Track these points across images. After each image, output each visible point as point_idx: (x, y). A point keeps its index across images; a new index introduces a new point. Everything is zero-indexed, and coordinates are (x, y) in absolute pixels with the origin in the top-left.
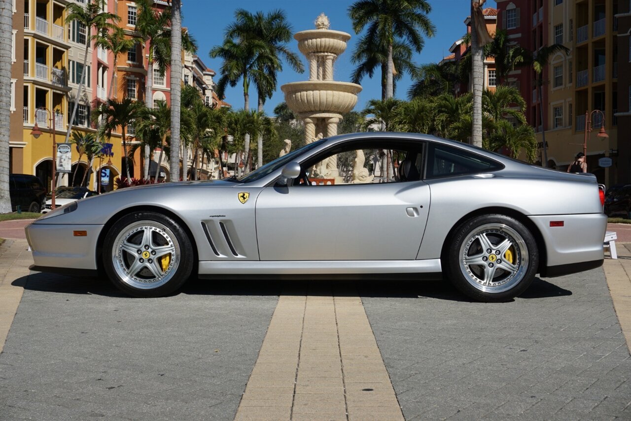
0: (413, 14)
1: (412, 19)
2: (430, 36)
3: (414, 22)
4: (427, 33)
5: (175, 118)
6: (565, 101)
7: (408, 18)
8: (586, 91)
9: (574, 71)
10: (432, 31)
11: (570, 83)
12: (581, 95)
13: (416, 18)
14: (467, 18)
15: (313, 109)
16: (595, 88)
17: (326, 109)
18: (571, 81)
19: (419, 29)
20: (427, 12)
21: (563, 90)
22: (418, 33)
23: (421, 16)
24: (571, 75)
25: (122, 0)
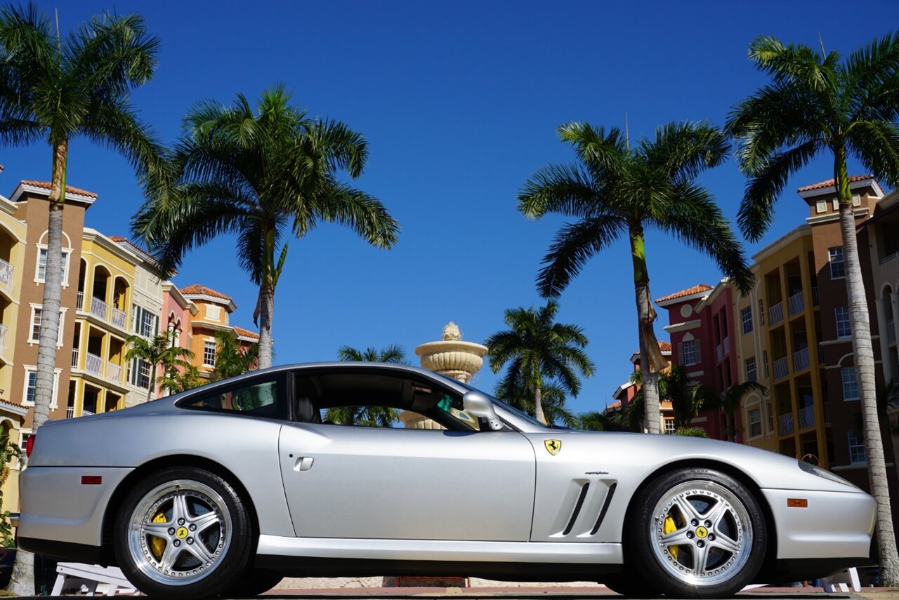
7: (559, 353)
25: (198, 334)
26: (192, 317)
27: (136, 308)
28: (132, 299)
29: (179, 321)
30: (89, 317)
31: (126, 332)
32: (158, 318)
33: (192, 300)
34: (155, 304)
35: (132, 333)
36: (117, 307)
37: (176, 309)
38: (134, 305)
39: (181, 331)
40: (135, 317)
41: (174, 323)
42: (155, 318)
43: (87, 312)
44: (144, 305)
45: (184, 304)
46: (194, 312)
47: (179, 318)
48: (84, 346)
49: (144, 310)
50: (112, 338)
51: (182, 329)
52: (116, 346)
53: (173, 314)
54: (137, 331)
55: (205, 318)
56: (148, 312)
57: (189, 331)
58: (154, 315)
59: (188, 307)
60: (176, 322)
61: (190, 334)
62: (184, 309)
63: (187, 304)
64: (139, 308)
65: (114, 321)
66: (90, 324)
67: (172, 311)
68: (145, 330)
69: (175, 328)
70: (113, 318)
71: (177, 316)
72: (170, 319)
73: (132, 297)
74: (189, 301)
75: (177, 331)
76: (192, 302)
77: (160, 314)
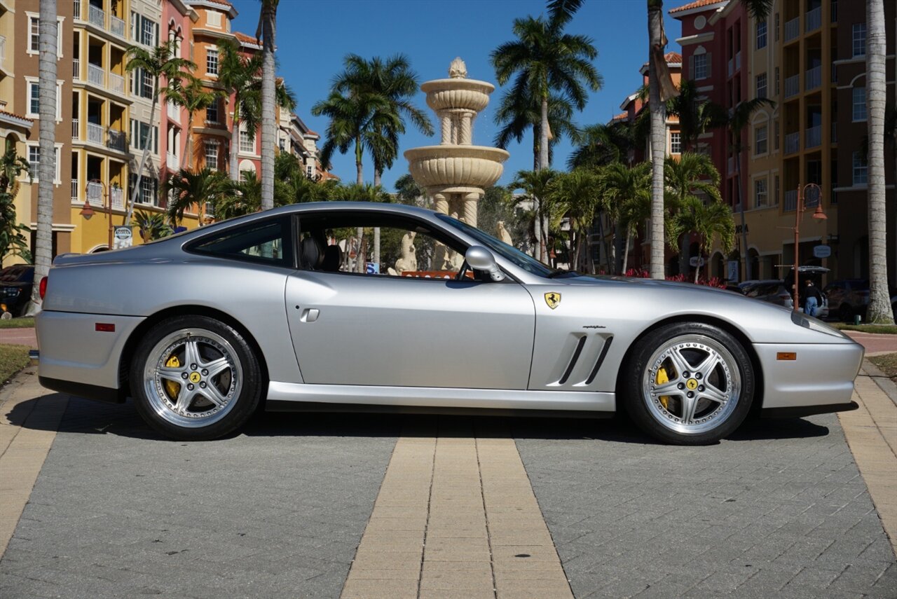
0: (574, 61)
1: (573, 67)
2: (596, 89)
3: (576, 71)
4: (592, 86)
5: (267, 193)
6: (770, 172)
7: (567, 65)
8: (797, 159)
9: (781, 135)
10: (599, 83)
11: (776, 149)
12: (790, 165)
13: (578, 65)
14: (644, 66)
15: (446, 182)
16: (808, 156)
17: (462, 182)
18: (777, 147)
19: (582, 81)
20: (592, 59)
21: (767, 158)
22: (580, 85)
23: (585, 64)
24: (777, 138)
25: (200, 42)
26: (193, 24)
27: (135, 15)
28: (130, 6)
29: (179, 28)
30: (87, 26)
31: (127, 41)
32: (157, 25)
33: (191, 6)
34: (154, 10)
35: (133, 42)
36: (115, 14)
37: (176, 16)
38: (133, 12)
39: (182, 38)
40: (135, 24)
41: (174, 31)
42: (155, 25)
43: (85, 20)
44: (143, 12)
45: (183, 10)
46: (195, 19)
47: (179, 25)
48: (85, 56)
49: (143, 17)
50: (112, 47)
51: (183, 36)
52: (117, 56)
53: (173, 22)
54: (137, 40)
55: (206, 25)
56: (148, 20)
57: (190, 39)
58: (153, 23)
59: (188, 14)
60: (177, 30)
61: (192, 42)
62: (184, 16)
63: (186, 10)
64: (138, 15)
65: (113, 29)
66: (89, 34)
67: (172, 18)
68: (145, 38)
69: (176, 36)
70: (112, 26)
71: (177, 23)
72: (170, 27)
73: (130, 3)
74: (188, 7)
75: (178, 38)
76: (192, 8)
77: (159, 21)
